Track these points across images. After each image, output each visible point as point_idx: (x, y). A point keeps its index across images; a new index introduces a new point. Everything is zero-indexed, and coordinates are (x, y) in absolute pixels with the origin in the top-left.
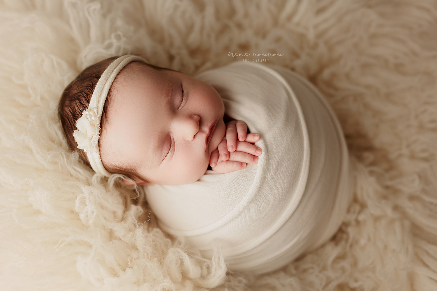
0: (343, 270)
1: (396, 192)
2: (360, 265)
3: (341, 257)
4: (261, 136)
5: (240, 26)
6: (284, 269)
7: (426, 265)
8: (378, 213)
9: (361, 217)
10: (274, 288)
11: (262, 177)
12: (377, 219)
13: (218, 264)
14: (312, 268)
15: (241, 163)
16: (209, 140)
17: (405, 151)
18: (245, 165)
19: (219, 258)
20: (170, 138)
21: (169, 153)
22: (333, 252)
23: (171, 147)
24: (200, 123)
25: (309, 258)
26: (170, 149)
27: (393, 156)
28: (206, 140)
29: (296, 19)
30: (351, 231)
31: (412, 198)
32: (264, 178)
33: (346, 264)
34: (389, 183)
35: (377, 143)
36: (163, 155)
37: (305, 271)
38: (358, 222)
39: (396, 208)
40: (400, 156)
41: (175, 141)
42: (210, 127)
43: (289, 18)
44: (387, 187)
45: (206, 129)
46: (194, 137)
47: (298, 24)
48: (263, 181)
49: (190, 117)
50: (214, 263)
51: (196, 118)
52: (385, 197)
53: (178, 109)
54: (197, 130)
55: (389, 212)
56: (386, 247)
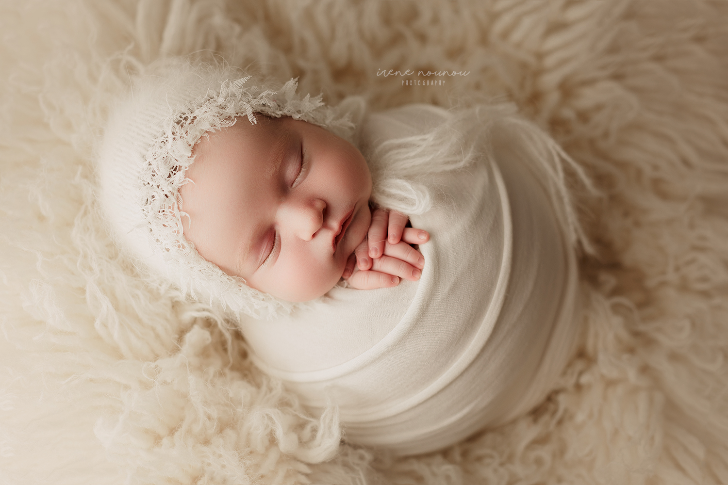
0: (539, 462)
1: (648, 342)
2: (569, 455)
3: (541, 441)
4: (430, 236)
5: (422, 38)
6: (445, 453)
7: (679, 467)
8: (614, 374)
9: (585, 379)
10: (420, 479)
11: (423, 304)
12: (610, 383)
13: (330, 428)
14: (491, 457)
15: (391, 277)
16: (338, 240)
17: (672, 277)
18: (397, 280)
19: (332, 420)
20: (273, 234)
21: (269, 257)
22: (527, 433)
23: (274, 248)
24: (325, 214)
25: (489, 438)
26: (271, 251)
27: (651, 283)
28: (333, 241)
29: (516, 36)
30: (563, 400)
31: (674, 357)
32: (428, 306)
33: (545, 453)
34: (642, 328)
35: (628, 259)
36: (260, 260)
37: (479, 459)
38: (578, 387)
39: (645, 370)
40: (663, 284)
41: (282, 238)
42: (342, 221)
43: (505, 35)
44: (636, 334)
45: (335, 224)
46: (314, 235)
47: (519, 45)
48: (424, 311)
49: (310, 202)
50: (322, 426)
51: (319, 205)
52: (631, 351)
53: (292, 185)
54: (319, 226)
55: (632, 375)
56: (616, 432)
